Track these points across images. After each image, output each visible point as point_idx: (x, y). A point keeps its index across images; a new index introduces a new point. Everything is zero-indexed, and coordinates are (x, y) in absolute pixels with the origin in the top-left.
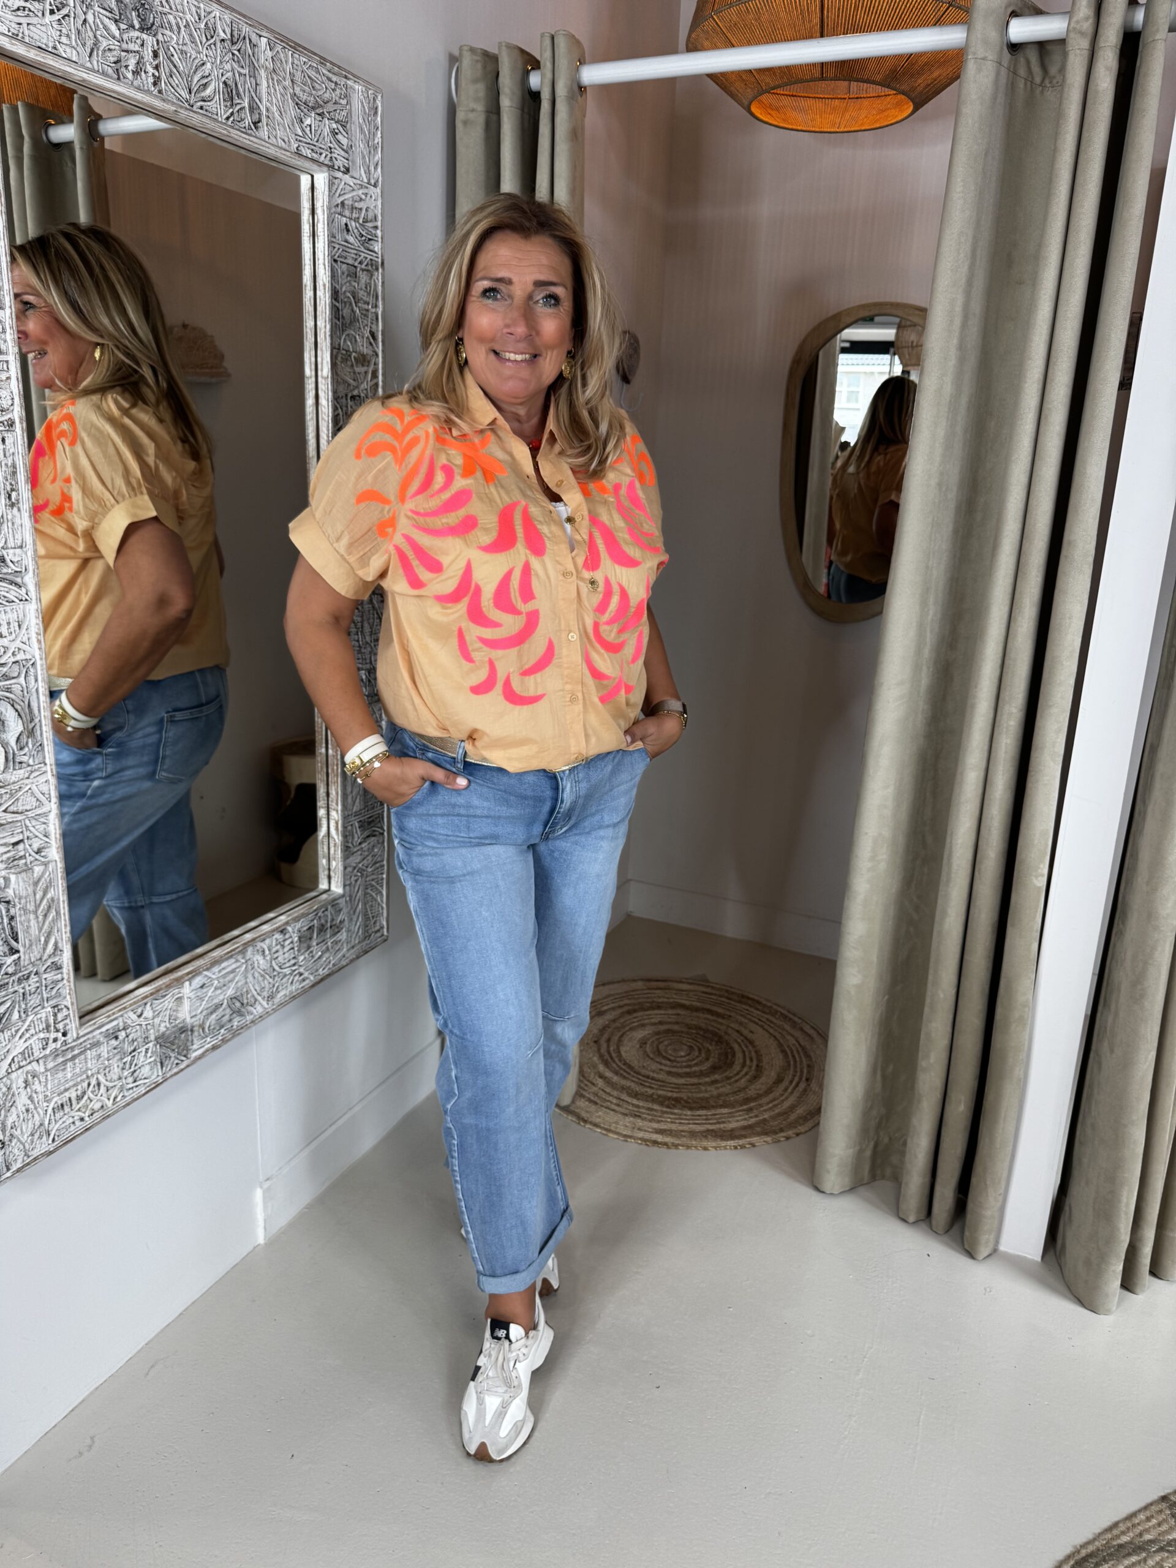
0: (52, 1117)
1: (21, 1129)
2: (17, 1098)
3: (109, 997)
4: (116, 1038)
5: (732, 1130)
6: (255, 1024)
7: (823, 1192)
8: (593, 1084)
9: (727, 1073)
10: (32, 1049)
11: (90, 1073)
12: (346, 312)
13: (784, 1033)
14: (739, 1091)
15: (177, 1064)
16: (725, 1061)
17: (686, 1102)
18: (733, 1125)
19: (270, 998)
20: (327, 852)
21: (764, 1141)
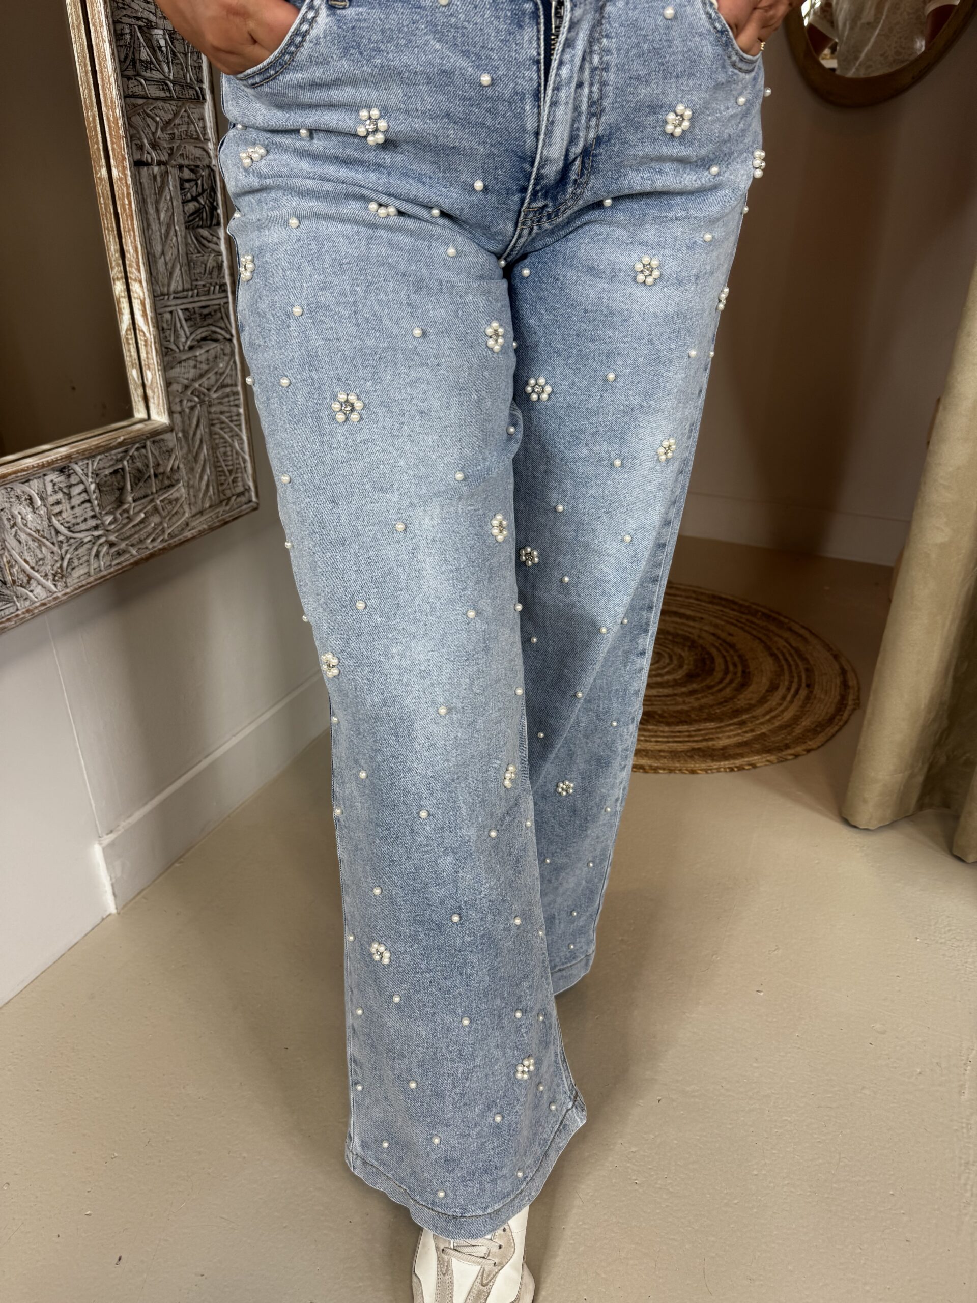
5: (724, 748)
7: (855, 827)
9: (709, 681)
13: (770, 634)
14: (726, 701)
16: (703, 668)
18: (726, 742)
19: (59, 575)
20: (136, 357)
21: (768, 761)
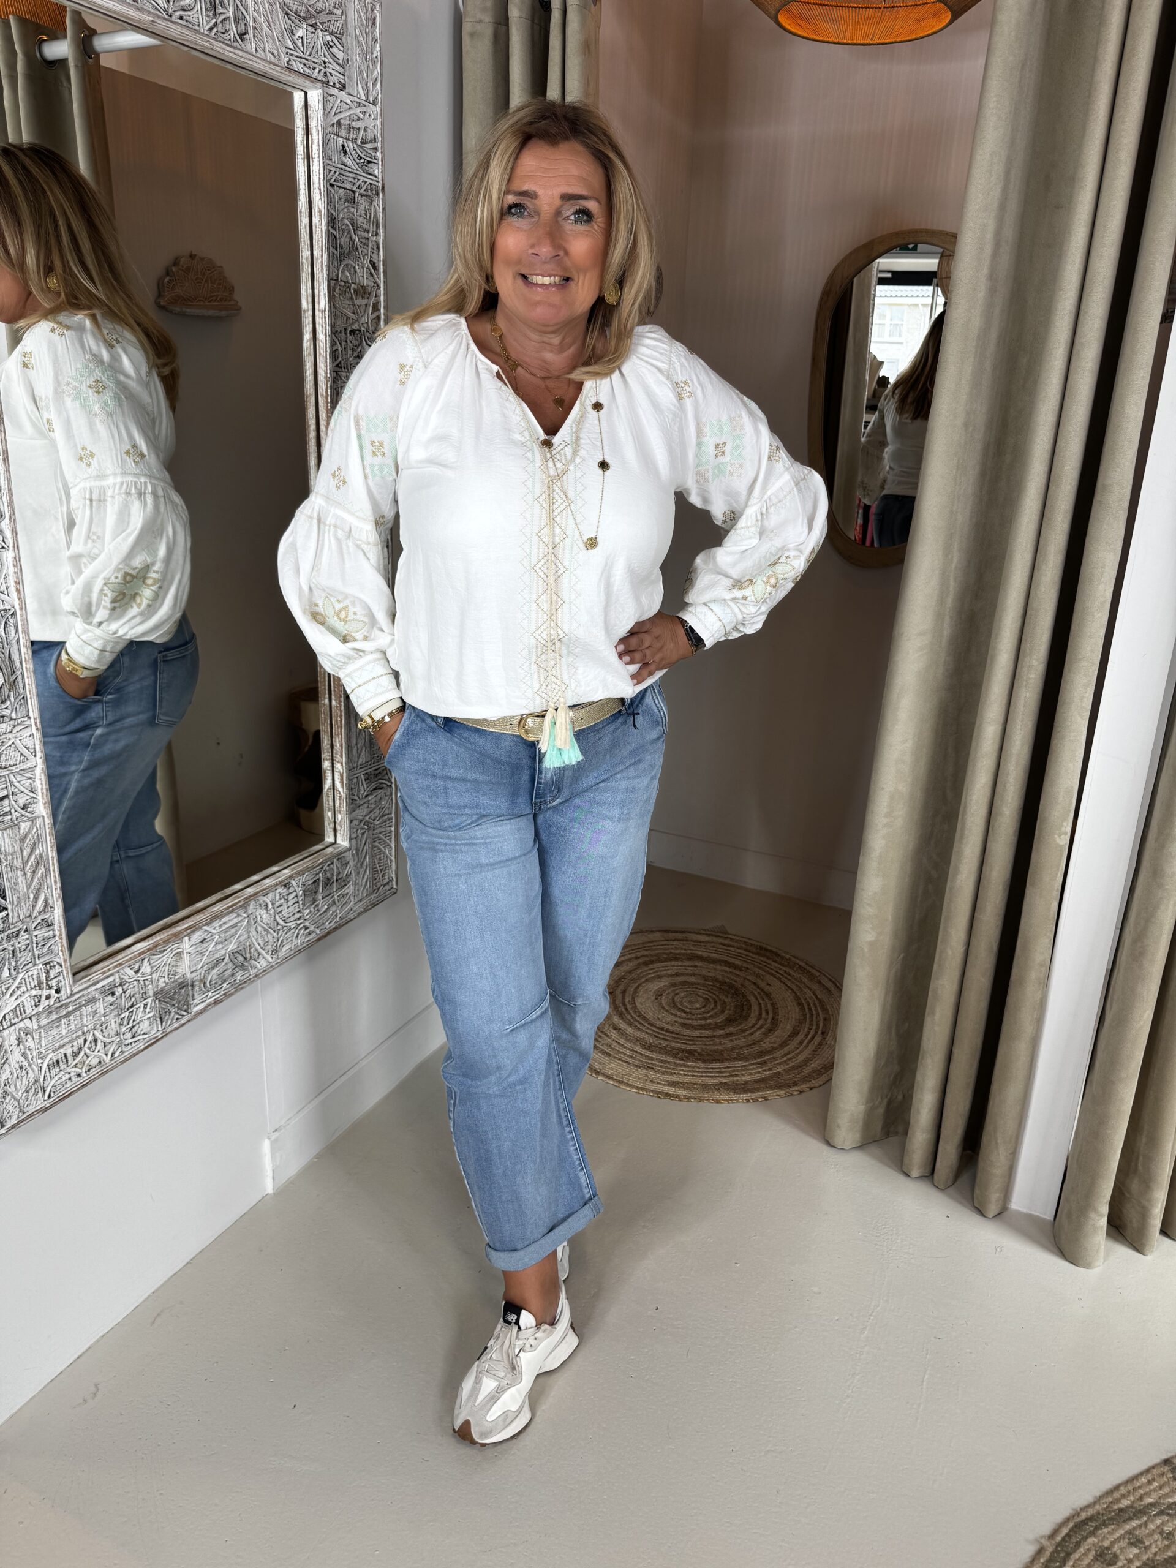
0: (48, 1074)
1: (16, 1086)
2: (7, 1056)
3: (105, 952)
4: (113, 994)
5: (746, 1083)
6: (259, 978)
7: (835, 1147)
8: (608, 1036)
9: (743, 1026)
10: (24, 1006)
11: (85, 1029)
12: (344, 240)
13: (802, 986)
14: (754, 1044)
15: (177, 1019)
16: (740, 1014)
17: (700, 1054)
18: (747, 1078)
19: (275, 951)
20: (332, 805)
21: (777, 1095)
